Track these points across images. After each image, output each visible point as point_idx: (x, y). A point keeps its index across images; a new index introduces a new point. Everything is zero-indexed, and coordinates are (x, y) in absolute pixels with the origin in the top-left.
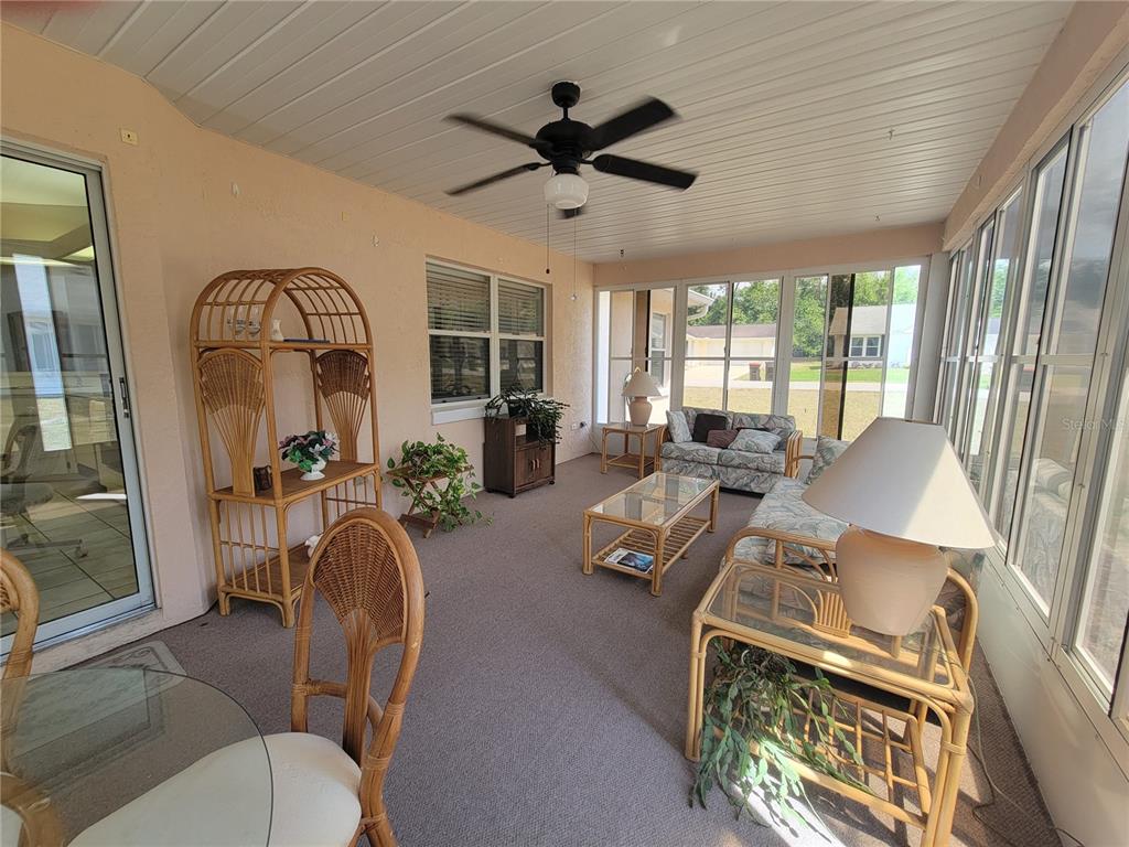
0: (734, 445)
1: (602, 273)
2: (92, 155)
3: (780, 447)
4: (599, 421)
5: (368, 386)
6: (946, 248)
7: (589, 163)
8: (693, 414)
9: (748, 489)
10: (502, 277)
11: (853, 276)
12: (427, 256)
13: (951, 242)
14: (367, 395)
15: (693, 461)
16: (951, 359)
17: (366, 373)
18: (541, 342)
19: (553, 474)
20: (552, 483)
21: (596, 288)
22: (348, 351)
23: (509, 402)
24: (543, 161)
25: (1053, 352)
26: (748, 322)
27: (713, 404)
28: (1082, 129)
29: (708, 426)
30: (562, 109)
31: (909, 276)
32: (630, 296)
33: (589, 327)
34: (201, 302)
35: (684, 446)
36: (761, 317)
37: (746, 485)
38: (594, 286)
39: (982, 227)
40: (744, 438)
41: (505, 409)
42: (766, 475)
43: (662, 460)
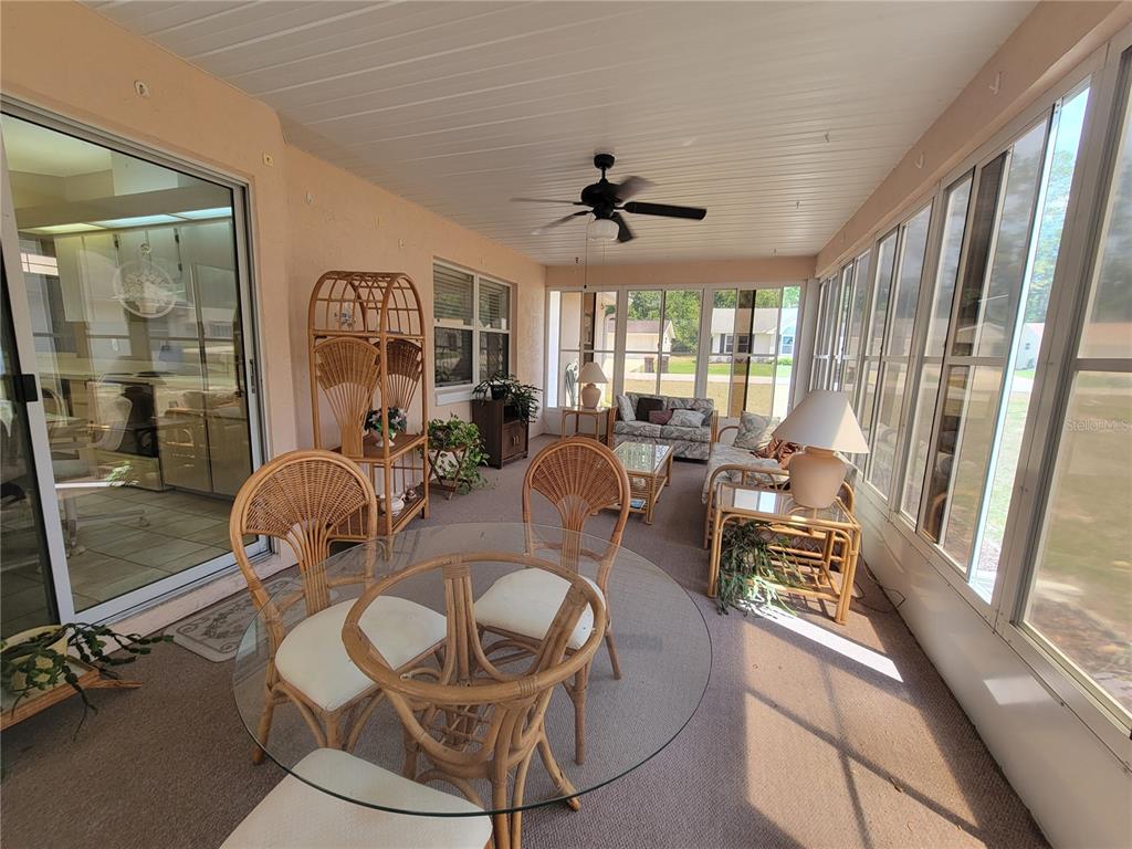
0: (672, 422)
1: (554, 276)
2: (245, 175)
3: (705, 423)
4: (549, 406)
5: (420, 370)
6: (817, 276)
8: (635, 398)
9: (683, 456)
10: (482, 277)
11: (755, 291)
12: (435, 258)
13: (824, 272)
14: (418, 378)
15: (640, 435)
16: (822, 357)
17: (419, 359)
18: (508, 335)
19: (526, 449)
20: (525, 457)
21: (548, 287)
22: (402, 340)
23: (493, 387)
25: (888, 354)
26: (639, 318)
27: (650, 391)
28: (904, 228)
29: (648, 407)
30: (600, 171)
31: (792, 293)
32: (579, 296)
33: (542, 322)
34: (314, 297)
35: (631, 423)
36: (651, 313)
37: (683, 453)
38: (546, 286)
39: (844, 268)
40: (679, 416)
41: (489, 393)
42: (697, 444)
43: (615, 436)
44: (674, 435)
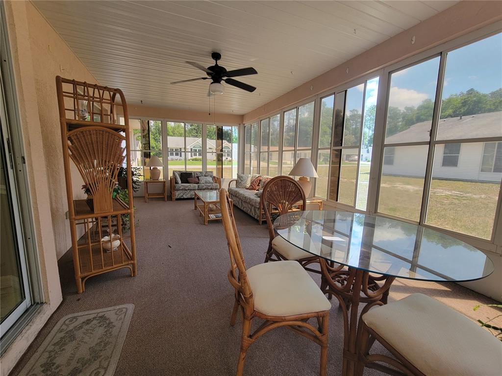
6: (244, 123)
7: (224, 80)
11: (222, 127)
24: (208, 77)
28: (299, 108)
29: (186, 177)
40: (203, 179)
43: (175, 191)
44: (204, 188)
